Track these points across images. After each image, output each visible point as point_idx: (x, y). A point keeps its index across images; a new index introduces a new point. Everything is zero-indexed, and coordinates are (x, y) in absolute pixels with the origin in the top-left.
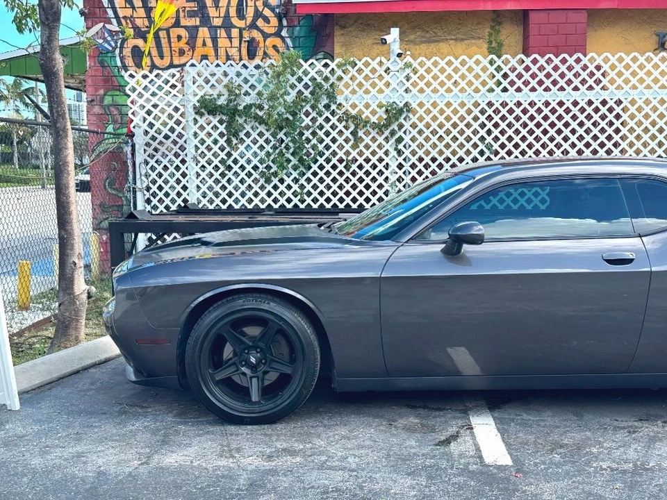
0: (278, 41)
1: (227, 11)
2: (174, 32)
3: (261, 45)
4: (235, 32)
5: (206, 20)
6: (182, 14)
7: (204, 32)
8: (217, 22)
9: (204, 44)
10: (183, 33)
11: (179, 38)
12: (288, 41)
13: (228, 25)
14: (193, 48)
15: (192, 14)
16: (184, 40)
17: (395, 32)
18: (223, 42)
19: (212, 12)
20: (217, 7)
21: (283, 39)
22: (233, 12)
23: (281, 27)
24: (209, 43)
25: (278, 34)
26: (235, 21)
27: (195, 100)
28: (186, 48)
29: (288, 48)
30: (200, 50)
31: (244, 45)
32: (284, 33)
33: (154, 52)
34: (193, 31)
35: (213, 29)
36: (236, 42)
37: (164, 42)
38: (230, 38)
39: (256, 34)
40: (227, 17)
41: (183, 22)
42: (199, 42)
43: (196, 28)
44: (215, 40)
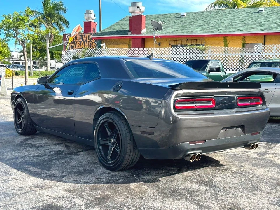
0: (95, 44)
1: (86, 38)
2: (78, 42)
3: (92, 45)
4: (88, 42)
5: (83, 40)
6: (79, 39)
7: (82, 42)
8: (85, 40)
9: (83, 45)
10: (79, 42)
11: (78, 43)
12: (97, 44)
13: (86, 41)
14: (81, 45)
15: (81, 39)
16: (79, 44)
17: (104, 43)
18: (86, 44)
19: (84, 38)
20: (85, 37)
21: (96, 43)
22: (87, 38)
23: (95, 41)
24: (83, 44)
25: (95, 43)
26: (88, 40)
27: (72, 56)
28: (79, 45)
29: (96, 45)
30: (82, 46)
31: (89, 45)
32: (96, 42)
33: (74, 46)
34: (81, 42)
35: (84, 42)
36: (88, 44)
37: (76, 44)
38: (87, 43)
39: (91, 42)
40: (86, 39)
41: (79, 40)
42: (82, 44)
43: (81, 41)
44: (84, 44)
